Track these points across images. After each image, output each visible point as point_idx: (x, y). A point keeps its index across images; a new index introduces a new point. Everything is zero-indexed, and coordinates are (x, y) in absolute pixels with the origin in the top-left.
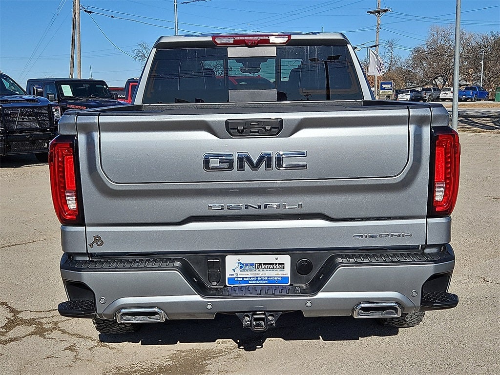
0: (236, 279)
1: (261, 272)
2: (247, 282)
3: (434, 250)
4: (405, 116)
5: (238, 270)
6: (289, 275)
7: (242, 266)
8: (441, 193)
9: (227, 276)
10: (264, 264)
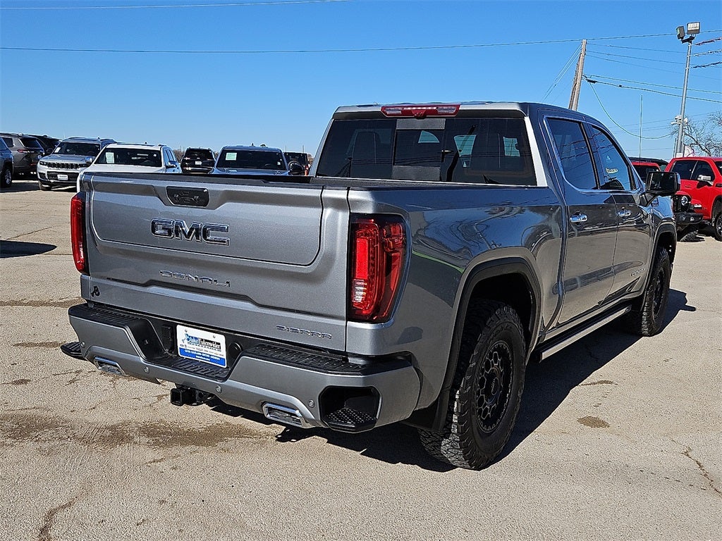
0: (186, 351)
1: (204, 349)
2: (194, 356)
3: (360, 362)
4: (317, 197)
5: (186, 341)
6: (225, 357)
7: (189, 338)
8: (362, 293)
9: (179, 346)
10: (206, 341)
